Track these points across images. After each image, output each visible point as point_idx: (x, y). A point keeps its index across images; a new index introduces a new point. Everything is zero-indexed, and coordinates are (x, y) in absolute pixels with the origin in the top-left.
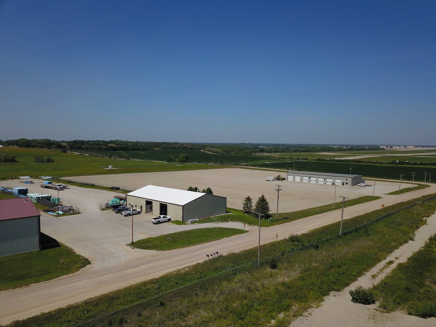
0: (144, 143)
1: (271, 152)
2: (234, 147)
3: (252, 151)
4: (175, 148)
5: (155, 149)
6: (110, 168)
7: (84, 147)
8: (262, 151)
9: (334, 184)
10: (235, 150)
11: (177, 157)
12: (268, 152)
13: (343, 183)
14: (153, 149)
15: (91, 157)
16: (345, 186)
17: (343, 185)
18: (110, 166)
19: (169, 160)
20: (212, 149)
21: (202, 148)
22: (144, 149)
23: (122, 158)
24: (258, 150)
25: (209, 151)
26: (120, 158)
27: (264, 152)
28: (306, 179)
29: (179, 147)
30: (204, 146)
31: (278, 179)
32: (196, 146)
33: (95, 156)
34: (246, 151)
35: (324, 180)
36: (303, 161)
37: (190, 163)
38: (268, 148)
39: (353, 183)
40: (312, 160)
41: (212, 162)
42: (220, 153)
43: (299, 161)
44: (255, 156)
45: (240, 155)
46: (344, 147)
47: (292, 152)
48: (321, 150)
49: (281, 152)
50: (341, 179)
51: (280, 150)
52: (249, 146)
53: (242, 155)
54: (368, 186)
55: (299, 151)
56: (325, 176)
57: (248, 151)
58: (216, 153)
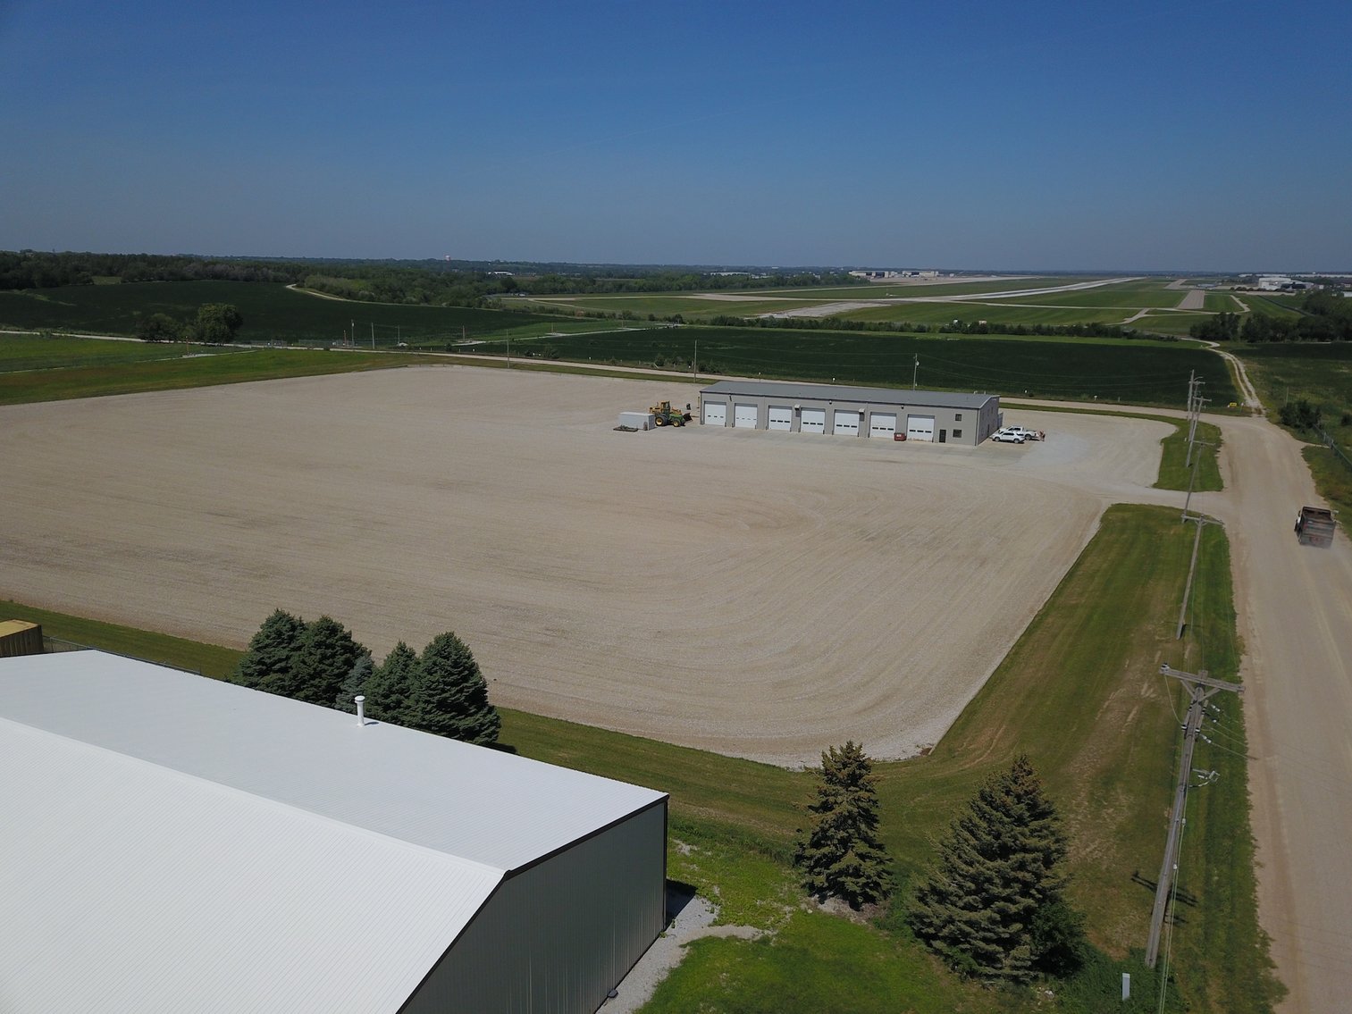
0: (53, 258)
1: (542, 293)
2: (411, 273)
3: (476, 288)
4: (184, 279)
5: (99, 281)
8: (510, 287)
10: (415, 283)
11: (187, 320)
12: (531, 293)
14: (91, 281)
20: (331, 281)
21: (288, 276)
22: (49, 282)
24: (497, 285)
25: (322, 288)
27: (519, 291)
29: (197, 274)
30: (296, 270)
32: (265, 270)
34: (455, 288)
36: (672, 326)
37: (249, 343)
38: (530, 278)
39: (981, 430)
40: (698, 322)
41: (343, 339)
42: (363, 298)
43: (661, 325)
44: (501, 310)
45: (444, 304)
46: (753, 276)
47: (608, 292)
48: (694, 286)
49: (573, 292)
50: (933, 417)
51: (570, 285)
52: (456, 271)
53: (450, 305)
54: (1032, 438)
55: (630, 290)
56: (865, 402)
57: (462, 287)
58: (350, 295)
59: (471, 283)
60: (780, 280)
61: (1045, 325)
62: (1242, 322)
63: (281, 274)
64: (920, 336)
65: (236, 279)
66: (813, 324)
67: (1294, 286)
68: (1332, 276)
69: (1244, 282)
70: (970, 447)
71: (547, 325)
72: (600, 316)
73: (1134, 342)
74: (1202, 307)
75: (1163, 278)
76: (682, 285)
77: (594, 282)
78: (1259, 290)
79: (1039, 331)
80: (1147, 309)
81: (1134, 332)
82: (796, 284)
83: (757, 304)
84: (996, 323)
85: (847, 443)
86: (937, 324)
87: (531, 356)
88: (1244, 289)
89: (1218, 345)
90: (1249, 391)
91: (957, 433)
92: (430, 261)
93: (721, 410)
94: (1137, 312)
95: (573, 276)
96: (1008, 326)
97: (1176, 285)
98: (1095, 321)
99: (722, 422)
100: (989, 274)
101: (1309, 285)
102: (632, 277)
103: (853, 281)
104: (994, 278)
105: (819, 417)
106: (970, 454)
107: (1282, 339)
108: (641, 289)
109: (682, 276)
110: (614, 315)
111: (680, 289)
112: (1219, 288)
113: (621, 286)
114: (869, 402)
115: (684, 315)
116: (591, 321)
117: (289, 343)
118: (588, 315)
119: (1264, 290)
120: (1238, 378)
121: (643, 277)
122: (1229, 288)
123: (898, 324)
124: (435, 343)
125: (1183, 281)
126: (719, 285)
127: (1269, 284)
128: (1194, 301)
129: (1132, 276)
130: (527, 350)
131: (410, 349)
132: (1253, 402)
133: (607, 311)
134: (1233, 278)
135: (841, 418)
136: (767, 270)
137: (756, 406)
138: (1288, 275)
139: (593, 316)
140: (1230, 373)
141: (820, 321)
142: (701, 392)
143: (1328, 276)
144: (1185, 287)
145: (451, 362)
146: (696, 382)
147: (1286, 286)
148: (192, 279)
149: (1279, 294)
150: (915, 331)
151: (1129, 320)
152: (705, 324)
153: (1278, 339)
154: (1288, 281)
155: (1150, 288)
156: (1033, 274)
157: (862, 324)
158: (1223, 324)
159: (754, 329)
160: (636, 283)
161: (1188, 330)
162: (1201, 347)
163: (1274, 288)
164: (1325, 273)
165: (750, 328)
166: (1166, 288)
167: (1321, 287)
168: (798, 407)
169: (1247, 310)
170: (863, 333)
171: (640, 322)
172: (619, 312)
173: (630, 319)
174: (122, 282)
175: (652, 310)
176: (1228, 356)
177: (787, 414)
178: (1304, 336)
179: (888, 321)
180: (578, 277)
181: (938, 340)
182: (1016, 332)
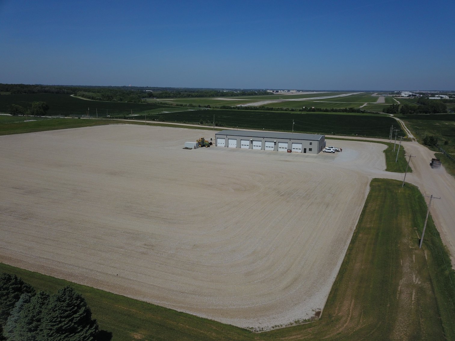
1: (162, 97)
2: (116, 91)
3: (139, 96)
4: (34, 93)
5: (3, 94)
8: (151, 95)
10: (117, 94)
11: (28, 107)
12: (158, 98)
20: (87, 93)
21: (72, 92)
24: (146, 95)
25: (83, 96)
27: (154, 97)
32: (63, 89)
34: (131, 96)
36: (206, 109)
37: (51, 116)
38: (157, 93)
39: (319, 148)
40: (216, 107)
41: (86, 114)
42: (97, 99)
43: (202, 109)
44: (146, 103)
45: (126, 102)
46: (235, 92)
47: (185, 97)
48: (215, 95)
49: (172, 97)
50: (301, 144)
51: (172, 95)
52: (133, 90)
53: (128, 102)
54: (338, 151)
55: (193, 96)
56: (276, 138)
57: (134, 95)
58: (93, 98)
59: (137, 94)
60: (244, 93)
61: (334, 108)
62: (400, 107)
63: (69, 91)
64: (292, 113)
65: (53, 93)
66: (255, 108)
67: (413, 95)
68: (424, 92)
69: (397, 94)
70: (315, 155)
71: (162, 109)
72: (181, 105)
73: (365, 114)
74: (384, 102)
75: (369, 93)
76: (210, 95)
77: (180, 94)
78: (402, 96)
79: (333, 110)
80: (367, 103)
81: (365, 111)
82: (249, 95)
83: (236, 101)
84: (318, 108)
85: (270, 153)
86: (298, 108)
87: (155, 120)
88: (397, 96)
89: (393, 115)
90: (408, 132)
91: (310, 150)
92: (124, 87)
93: (223, 141)
94: (364, 104)
95: (173, 92)
96: (322, 109)
97: (375, 95)
98: (351, 107)
99: (224, 145)
100: (313, 91)
101: (418, 95)
102: (194, 92)
103: (268, 94)
104: (315, 93)
105: (259, 143)
106: (316, 157)
107: (413, 113)
108: (196, 96)
109: (210, 92)
110: (186, 105)
111: (210, 96)
112: (388, 96)
113: (189, 95)
114: (278, 138)
115: (211, 105)
116: (179, 107)
117: (66, 116)
118: (177, 105)
119: (403, 97)
120: (403, 127)
121: (197, 92)
122: (392, 96)
123: (285, 108)
124: (121, 115)
125: (377, 93)
126: (223, 95)
127: (405, 94)
128: (381, 100)
129: (360, 92)
130: (153, 118)
131: (110, 118)
132: (411, 136)
133: (184, 104)
134: (392, 93)
135: (267, 144)
136: (239, 90)
137: (236, 139)
138: (410, 91)
139: (179, 106)
140: (400, 125)
141: (258, 107)
142: (216, 134)
143: (423, 92)
144: (378, 95)
145: (125, 123)
146: (214, 130)
147: (410, 95)
148: (36, 93)
149: (408, 98)
150: (290, 111)
151: (361, 107)
152: (218, 108)
153: (412, 113)
154: (411, 94)
155: (366, 96)
157: (272, 108)
158: (394, 108)
159: (235, 110)
160: (195, 94)
161: (382, 110)
162: (388, 116)
163: (407, 96)
164: (422, 91)
165: (234, 110)
166: (372, 96)
167: (422, 96)
168: (251, 140)
169: (399, 103)
170: (273, 111)
171: (196, 108)
172: (188, 104)
173: (192, 106)
174: (11, 94)
175: (199, 103)
176: (397, 119)
177: (248, 143)
178: (420, 112)
179: (281, 107)
180: (175, 92)
181: (299, 114)
182: (325, 111)
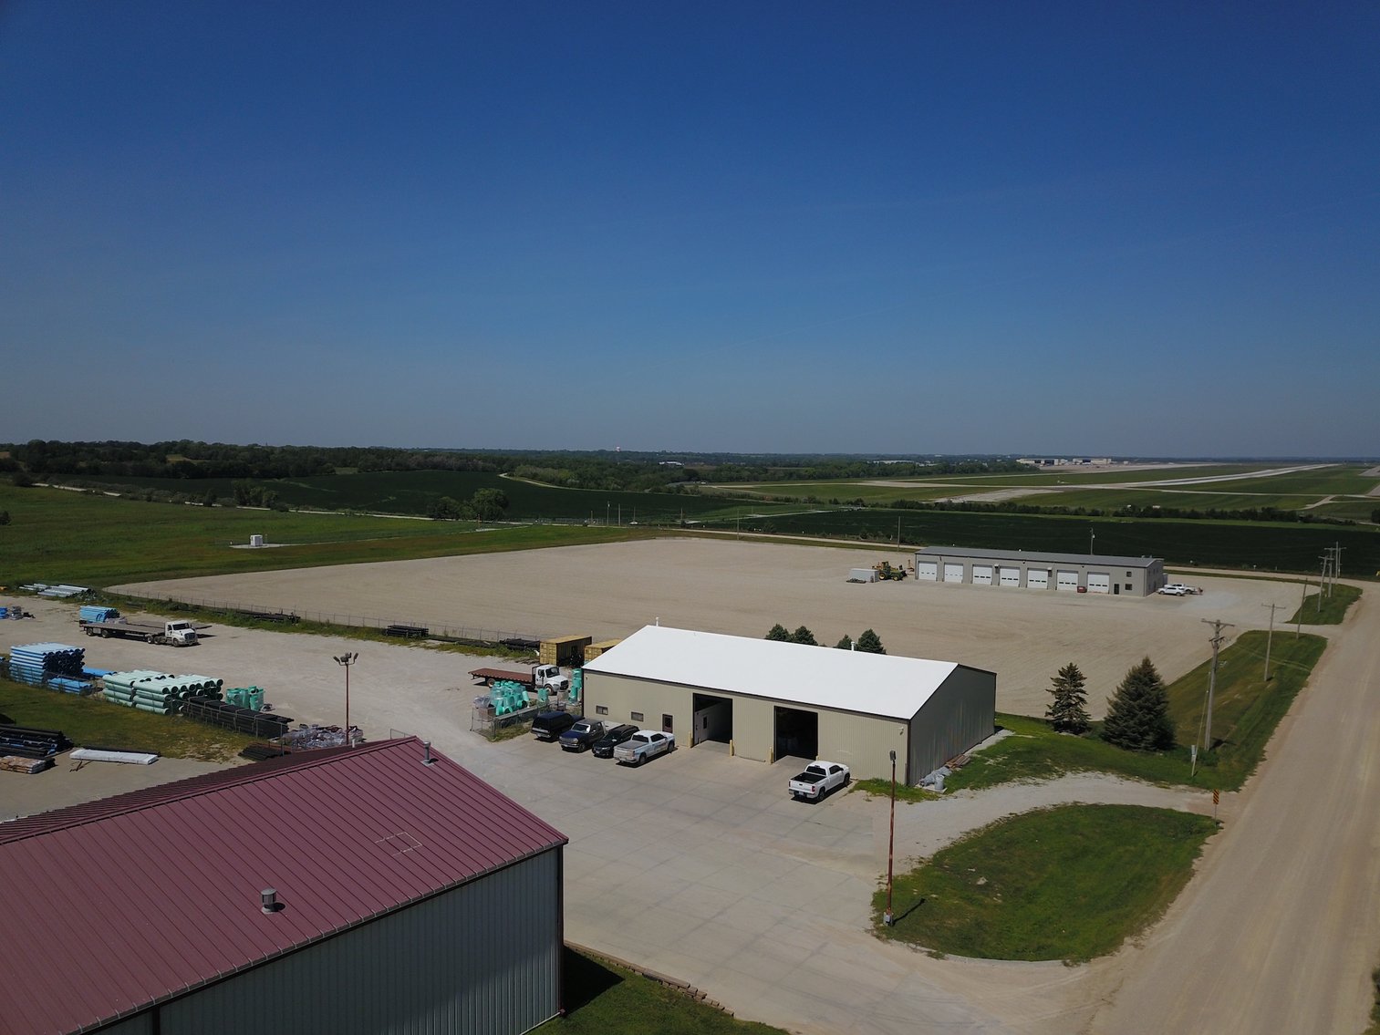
0: (298, 451)
1: (724, 481)
3: (663, 477)
4: (408, 469)
5: (340, 471)
6: (253, 543)
7: (83, 464)
9: (1085, 590)
12: (712, 481)
13: (1117, 587)
14: (334, 471)
15: (131, 502)
16: (1123, 593)
17: (1116, 592)
18: (254, 536)
19: (441, 513)
20: (540, 471)
21: (500, 466)
22: (302, 473)
23: (253, 503)
24: (680, 473)
25: (534, 477)
26: (244, 504)
27: (700, 479)
28: (983, 574)
29: (419, 464)
30: (506, 461)
31: (887, 573)
32: (475, 460)
33: (149, 500)
35: (1050, 575)
36: (854, 508)
39: (1149, 585)
40: (879, 505)
43: (844, 508)
46: (920, 464)
47: (780, 479)
48: (863, 473)
49: (748, 480)
50: (1109, 574)
51: (745, 474)
63: (488, 464)
64: (1093, 519)
65: (451, 469)
66: (989, 507)
70: (1140, 598)
72: (788, 500)
75: (1359, 465)
76: (850, 473)
77: (767, 471)
83: (934, 490)
84: (1170, 508)
86: (1110, 509)
91: (1128, 587)
96: (1181, 511)
97: (1373, 472)
98: (1272, 507)
100: (1165, 461)
103: (1022, 469)
104: (1173, 466)
106: (1140, 602)
108: (811, 477)
110: (800, 499)
111: (848, 477)
115: (864, 499)
116: (782, 504)
118: (776, 500)
123: (1073, 508)
126: (886, 473)
129: (1328, 462)
133: (792, 496)
136: (933, 459)
141: (996, 505)
148: (415, 469)
150: (1089, 515)
152: (886, 507)
155: (1343, 475)
156: (1215, 460)
157: (1038, 508)
159: (932, 511)
165: (929, 511)
166: (1361, 474)
170: (1040, 516)
172: (804, 497)
173: (814, 502)
175: (834, 495)
179: (1062, 506)
181: (1112, 523)
182: (1189, 516)
